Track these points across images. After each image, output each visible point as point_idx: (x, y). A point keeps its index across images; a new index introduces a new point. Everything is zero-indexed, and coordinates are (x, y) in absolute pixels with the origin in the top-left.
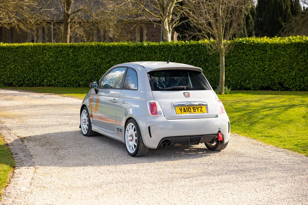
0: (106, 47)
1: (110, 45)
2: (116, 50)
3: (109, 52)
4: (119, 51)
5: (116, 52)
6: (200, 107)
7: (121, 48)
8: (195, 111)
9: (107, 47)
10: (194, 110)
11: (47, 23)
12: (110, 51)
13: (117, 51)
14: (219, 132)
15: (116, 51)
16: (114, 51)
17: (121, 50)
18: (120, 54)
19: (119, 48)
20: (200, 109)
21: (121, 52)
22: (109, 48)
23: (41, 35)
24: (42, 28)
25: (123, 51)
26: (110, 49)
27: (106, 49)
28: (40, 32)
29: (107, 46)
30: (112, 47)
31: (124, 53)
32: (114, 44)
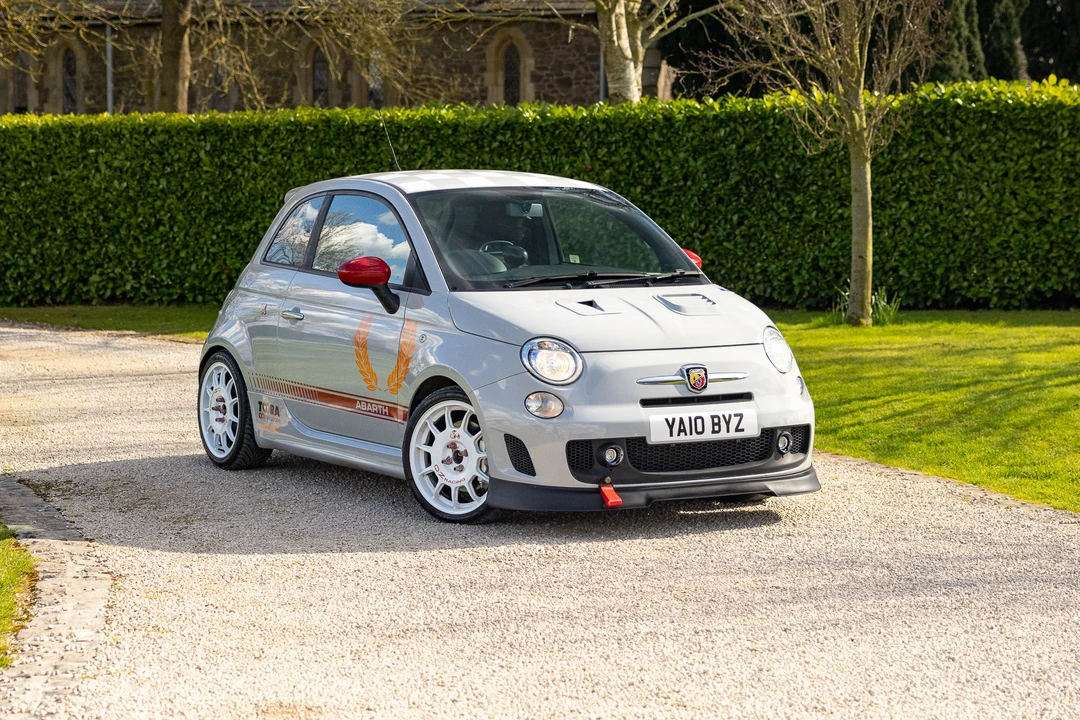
0: (358, 127)
1: (378, 121)
2: (401, 140)
3: (373, 149)
4: (415, 147)
7: (422, 133)
9: (363, 129)
11: (91, 27)
12: (376, 144)
13: (406, 147)
15: (402, 146)
17: (422, 141)
18: (419, 158)
19: (416, 133)
21: (424, 147)
22: (373, 132)
23: (60, 84)
24: (62, 52)
25: (432, 143)
26: (375, 136)
27: (358, 139)
28: (56, 69)
29: (362, 125)
30: (384, 128)
31: (438, 152)
32: (391, 117)
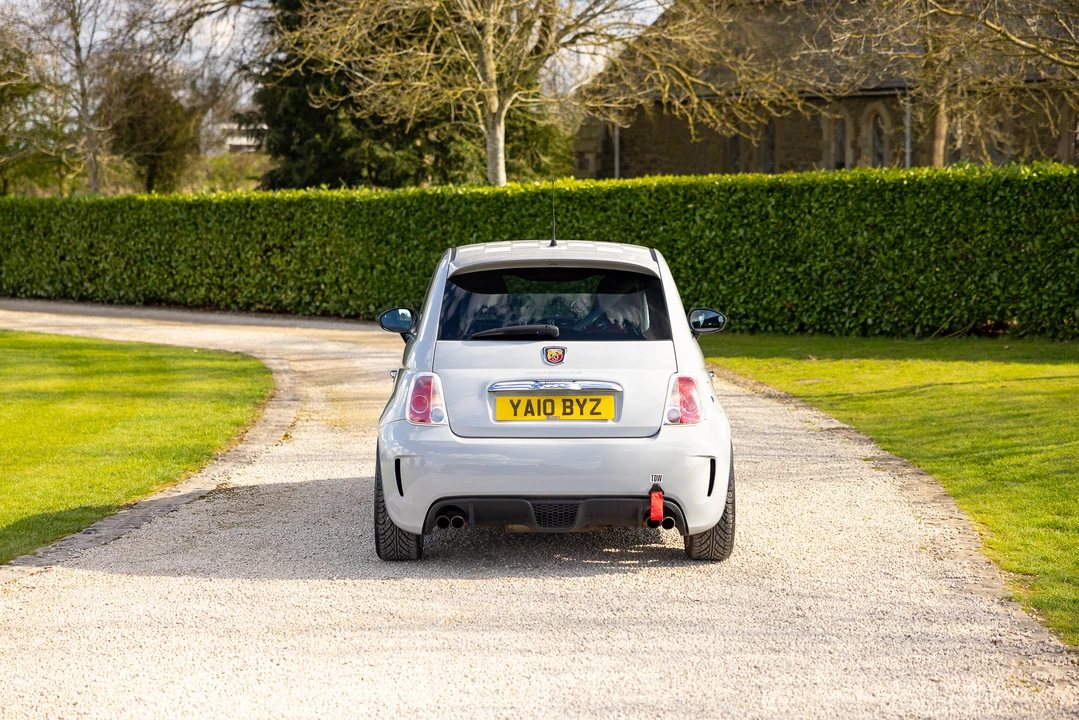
0: (888, 185)
1: (903, 180)
2: (921, 195)
3: (899, 203)
4: (931, 201)
5: (920, 203)
7: (938, 189)
9: (891, 187)
12: (902, 199)
13: (925, 202)
15: (922, 200)
16: (917, 200)
17: (938, 196)
18: (935, 211)
19: (933, 189)
21: (939, 202)
22: (899, 189)
23: (870, 142)
24: (873, 117)
25: (946, 199)
26: (900, 193)
27: (888, 195)
28: (867, 131)
29: (891, 183)
30: (908, 185)
31: (951, 206)
32: (915, 177)
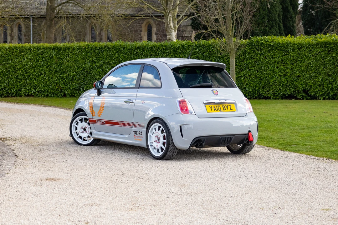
1: (102, 46)
2: (109, 51)
3: (101, 54)
4: (113, 53)
5: (109, 54)
6: (229, 106)
7: (115, 49)
8: (225, 110)
9: (98, 48)
10: (223, 108)
12: (102, 52)
13: (110, 53)
14: (250, 131)
16: (107, 53)
18: (114, 56)
19: (113, 49)
20: (229, 107)
21: (115, 53)
23: (17, 35)
24: (18, 25)
25: (117, 52)
26: (101, 50)
27: (97, 51)
28: (16, 30)
30: (104, 48)
31: (119, 55)
